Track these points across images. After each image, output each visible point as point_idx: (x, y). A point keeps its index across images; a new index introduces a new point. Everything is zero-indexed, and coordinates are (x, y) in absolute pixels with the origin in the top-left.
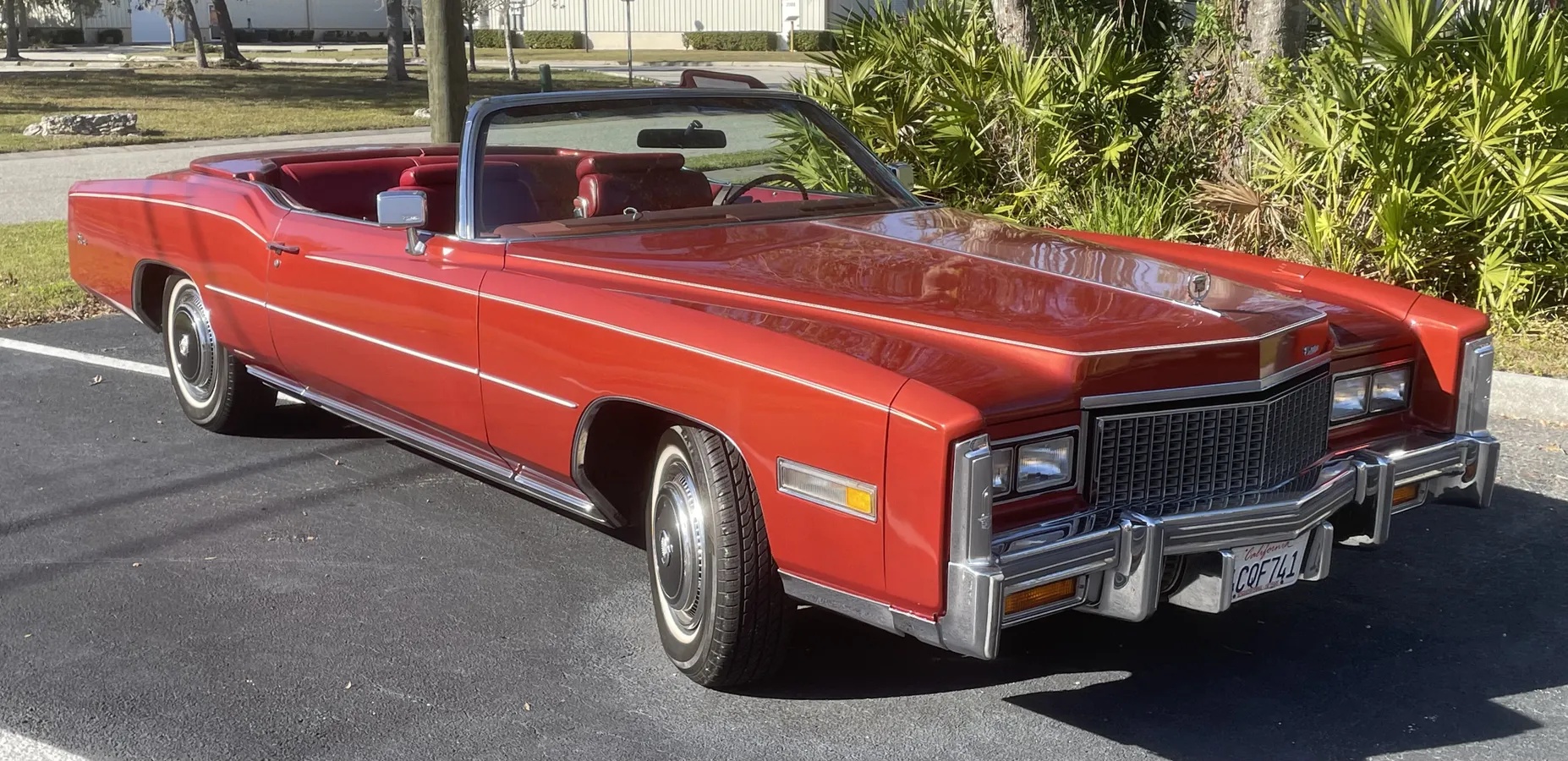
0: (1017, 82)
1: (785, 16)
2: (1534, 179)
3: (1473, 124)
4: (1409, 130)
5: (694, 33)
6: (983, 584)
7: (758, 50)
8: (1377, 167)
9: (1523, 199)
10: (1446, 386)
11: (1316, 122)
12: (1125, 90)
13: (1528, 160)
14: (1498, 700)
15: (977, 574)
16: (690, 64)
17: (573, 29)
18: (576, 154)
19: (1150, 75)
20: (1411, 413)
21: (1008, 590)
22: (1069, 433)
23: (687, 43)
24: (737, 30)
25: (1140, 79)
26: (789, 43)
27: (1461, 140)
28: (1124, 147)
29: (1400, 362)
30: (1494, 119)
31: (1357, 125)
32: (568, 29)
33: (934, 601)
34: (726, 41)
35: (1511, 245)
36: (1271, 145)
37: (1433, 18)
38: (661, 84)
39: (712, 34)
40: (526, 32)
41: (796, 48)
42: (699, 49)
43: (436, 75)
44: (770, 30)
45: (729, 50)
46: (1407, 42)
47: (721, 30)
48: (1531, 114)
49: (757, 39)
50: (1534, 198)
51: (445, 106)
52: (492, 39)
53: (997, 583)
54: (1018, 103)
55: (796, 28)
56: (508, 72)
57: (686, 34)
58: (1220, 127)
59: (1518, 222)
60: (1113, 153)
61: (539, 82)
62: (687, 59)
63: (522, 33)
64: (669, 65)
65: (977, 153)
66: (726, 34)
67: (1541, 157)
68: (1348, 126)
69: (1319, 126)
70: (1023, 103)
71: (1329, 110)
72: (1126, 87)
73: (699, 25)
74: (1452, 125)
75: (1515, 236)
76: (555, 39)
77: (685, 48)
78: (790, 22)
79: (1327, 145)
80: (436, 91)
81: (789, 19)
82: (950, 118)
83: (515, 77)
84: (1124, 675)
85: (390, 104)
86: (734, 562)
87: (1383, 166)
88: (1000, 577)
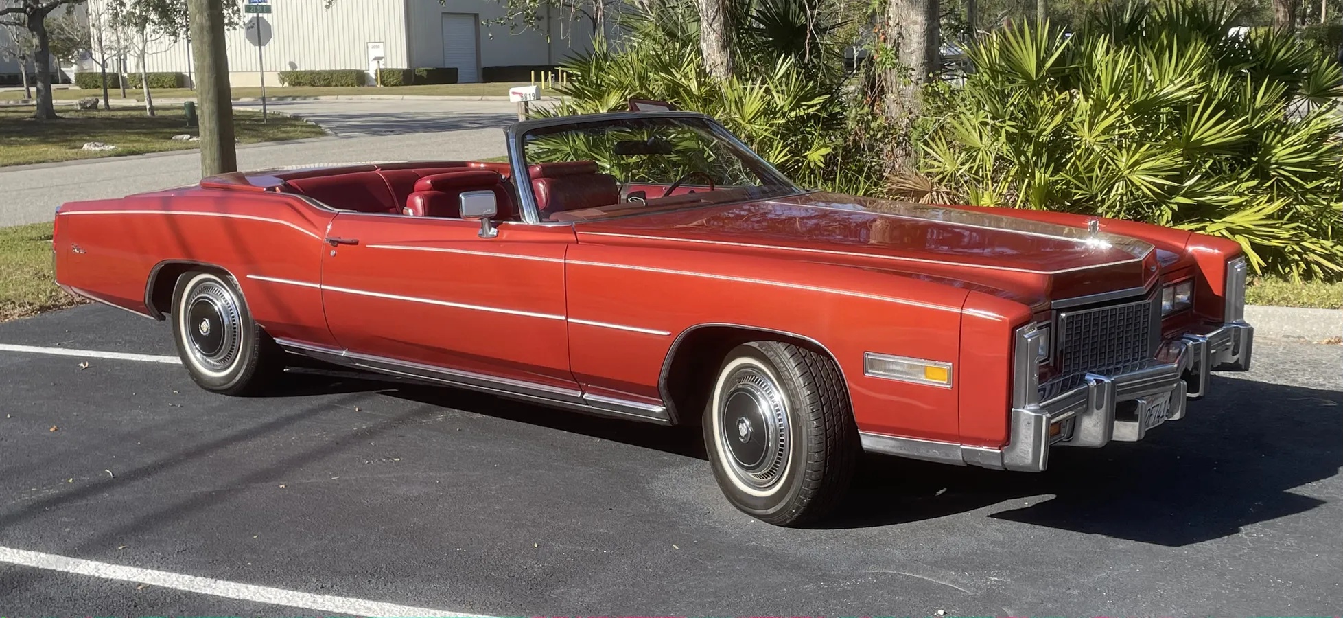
0: (739, 105)
1: (371, 57)
2: (1130, 164)
3: (1083, 126)
4: (1040, 134)
5: (289, 72)
6: (1038, 420)
7: (348, 85)
8: (1019, 159)
9: (1122, 178)
10: (1217, 291)
11: (970, 129)
12: (804, 110)
13: (1124, 151)
14: (1288, 491)
15: (1033, 414)
16: (298, 99)
17: (174, 71)
18: (482, 166)
19: (823, 98)
20: (1194, 311)
21: (1053, 421)
22: (1046, 326)
23: (282, 81)
24: (328, 69)
25: (815, 101)
26: (376, 80)
27: (1075, 139)
28: (824, 151)
29: (1184, 278)
30: (1097, 123)
31: (1004, 130)
32: (170, 71)
33: (1001, 435)
34: (319, 78)
35: (1119, 212)
36: (934, 146)
37: (1049, 53)
38: (288, 116)
39: (306, 73)
40: (129, 74)
41: (382, 83)
42: (294, 85)
43: (206, 112)
44: (358, 68)
45: (321, 86)
46: (1033, 72)
47: (313, 69)
48: (1125, 118)
49: (347, 76)
50: (1134, 178)
51: (216, 137)
52: (96, 81)
53: (1047, 418)
54: (741, 121)
55: (382, 67)
56: (146, 109)
57: (282, 73)
58: (892, 134)
59: (1122, 195)
60: (816, 156)
61: (185, 115)
62: (295, 94)
63: (125, 75)
64: (279, 100)
65: (709, 160)
66: (319, 73)
67: (1133, 148)
68: (997, 131)
69: (973, 131)
70: (744, 121)
71: (980, 120)
72: (805, 107)
73: (293, 65)
74: (1069, 128)
75: (1122, 205)
76: (158, 79)
77: (281, 85)
78: (376, 62)
79: (980, 145)
80: (207, 125)
81: (376, 59)
82: (687, 136)
83: (152, 113)
84: (1052, 497)
85: (55, 140)
86: (820, 430)
87: (1023, 158)
88: (1049, 415)
